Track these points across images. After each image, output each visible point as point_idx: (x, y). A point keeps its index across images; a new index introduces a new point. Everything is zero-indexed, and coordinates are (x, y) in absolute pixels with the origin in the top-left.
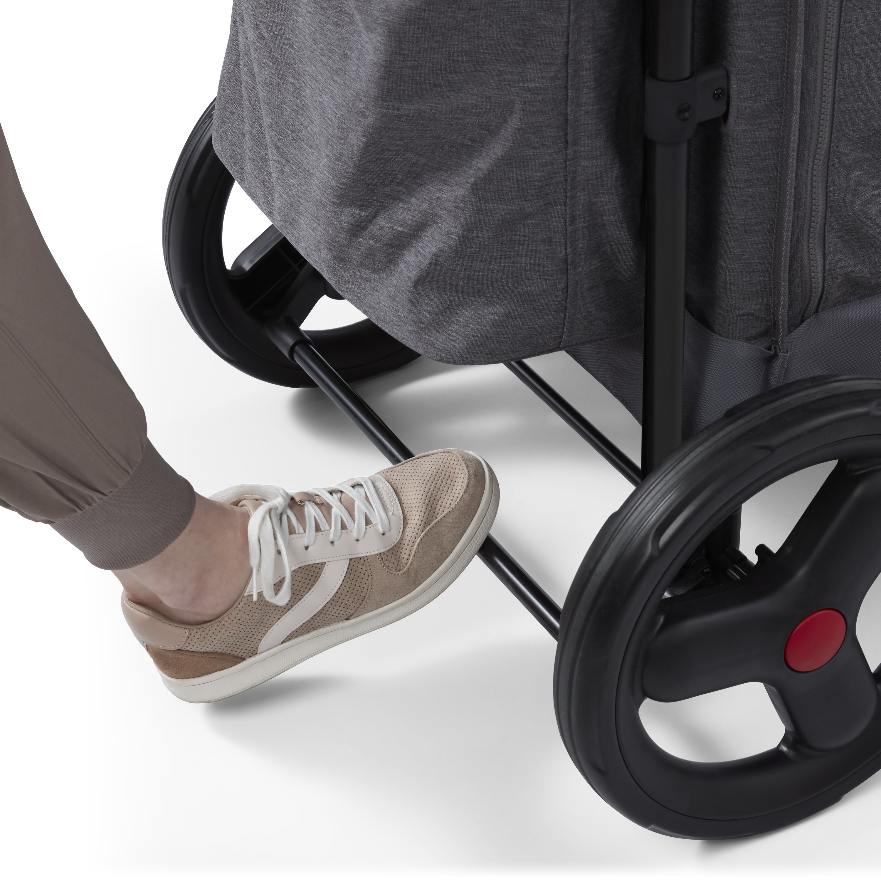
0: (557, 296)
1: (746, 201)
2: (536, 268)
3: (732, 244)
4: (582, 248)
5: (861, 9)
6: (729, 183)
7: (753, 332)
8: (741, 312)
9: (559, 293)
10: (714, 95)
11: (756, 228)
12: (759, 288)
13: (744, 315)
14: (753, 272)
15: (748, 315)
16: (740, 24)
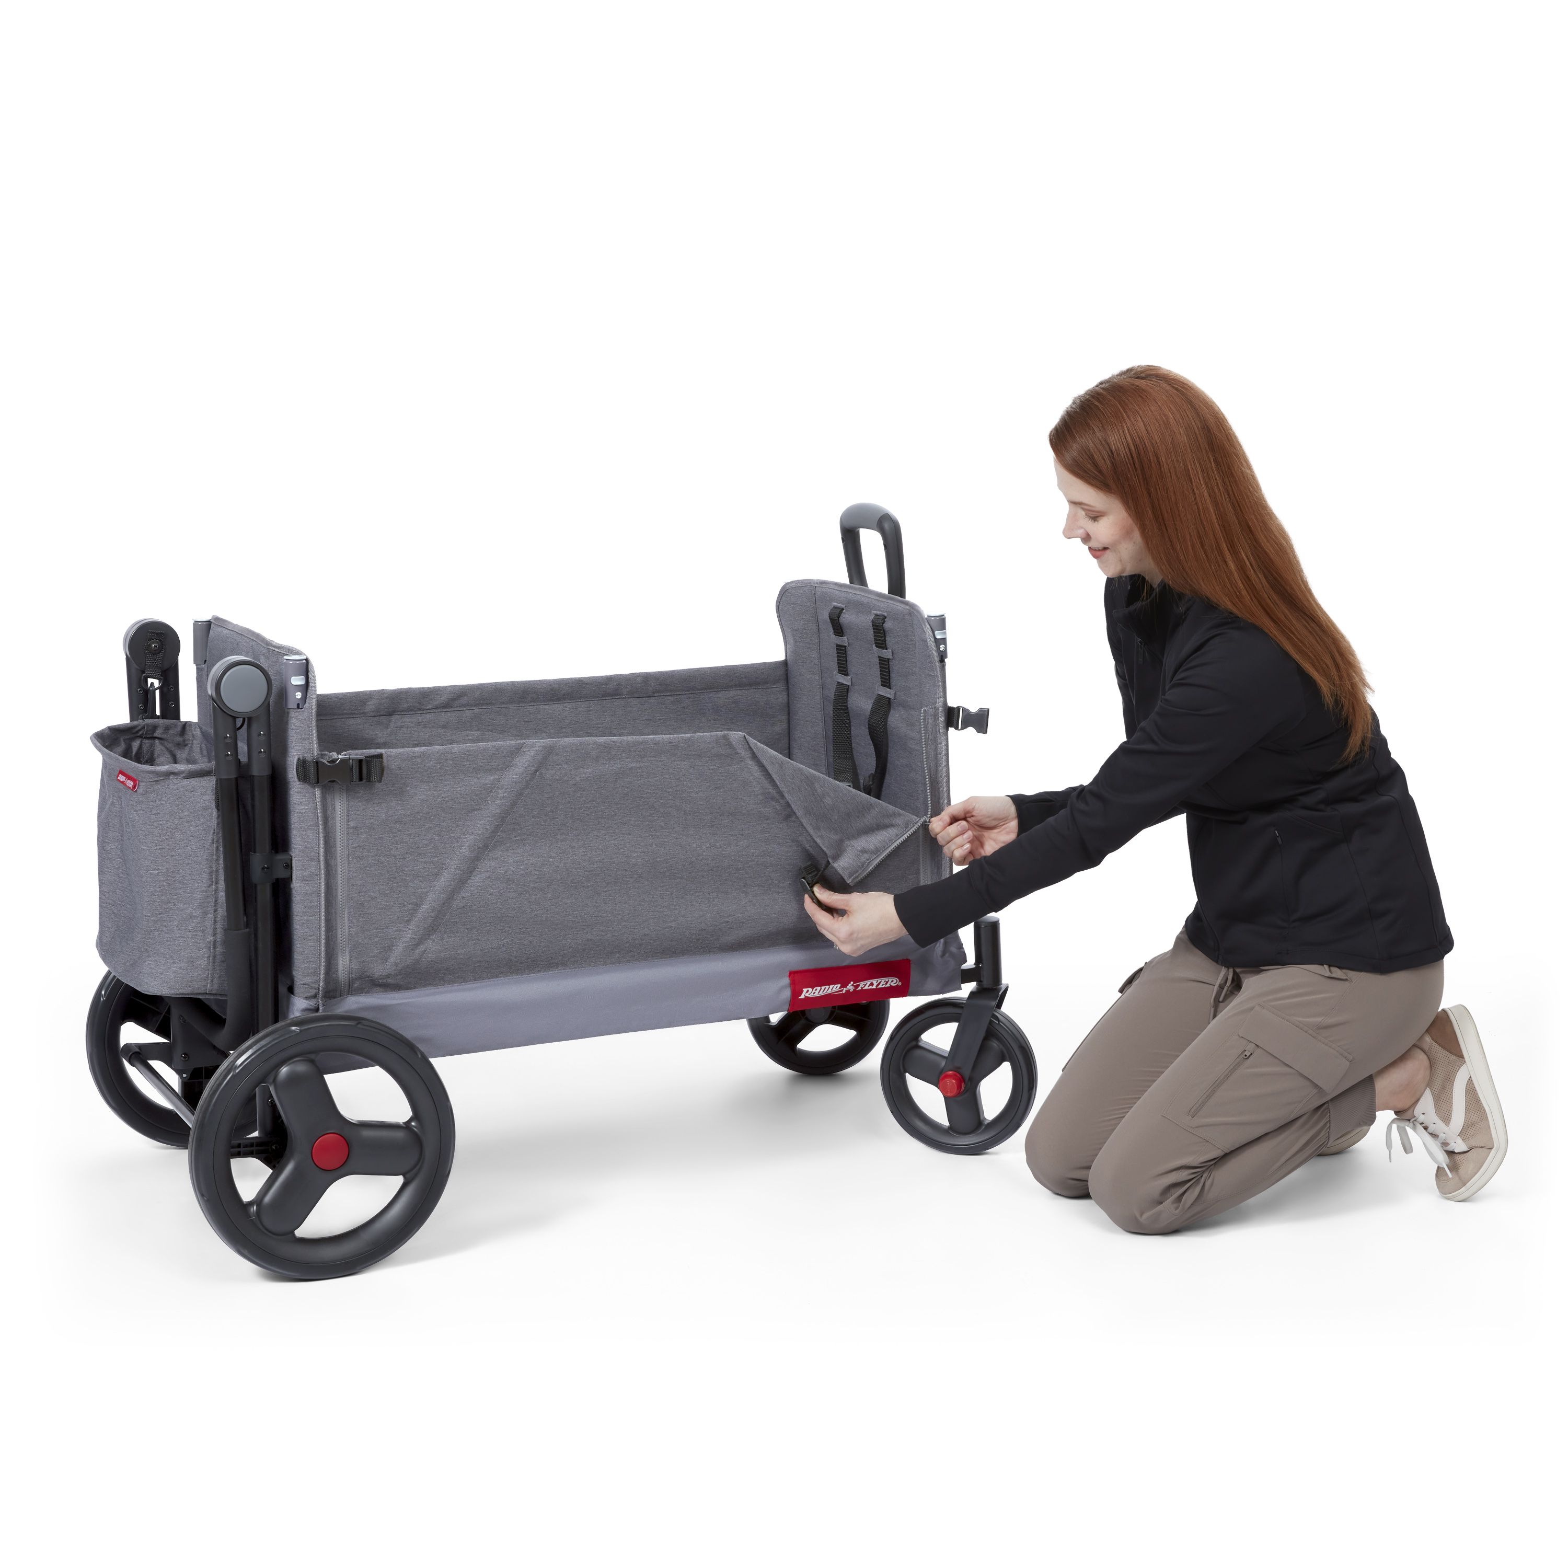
0: (204, 961)
1: (303, 923)
2: (195, 944)
3: (298, 945)
4: (219, 938)
5: (358, 834)
6: (295, 914)
7: (308, 994)
8: (302, 983)
9: (205, 959)
10: (284, 866)
11: (310, 938)
12: (312, 970)
13: (303, 984)
14: (310, 961)
15: (305, 984)
16: (295, 832)
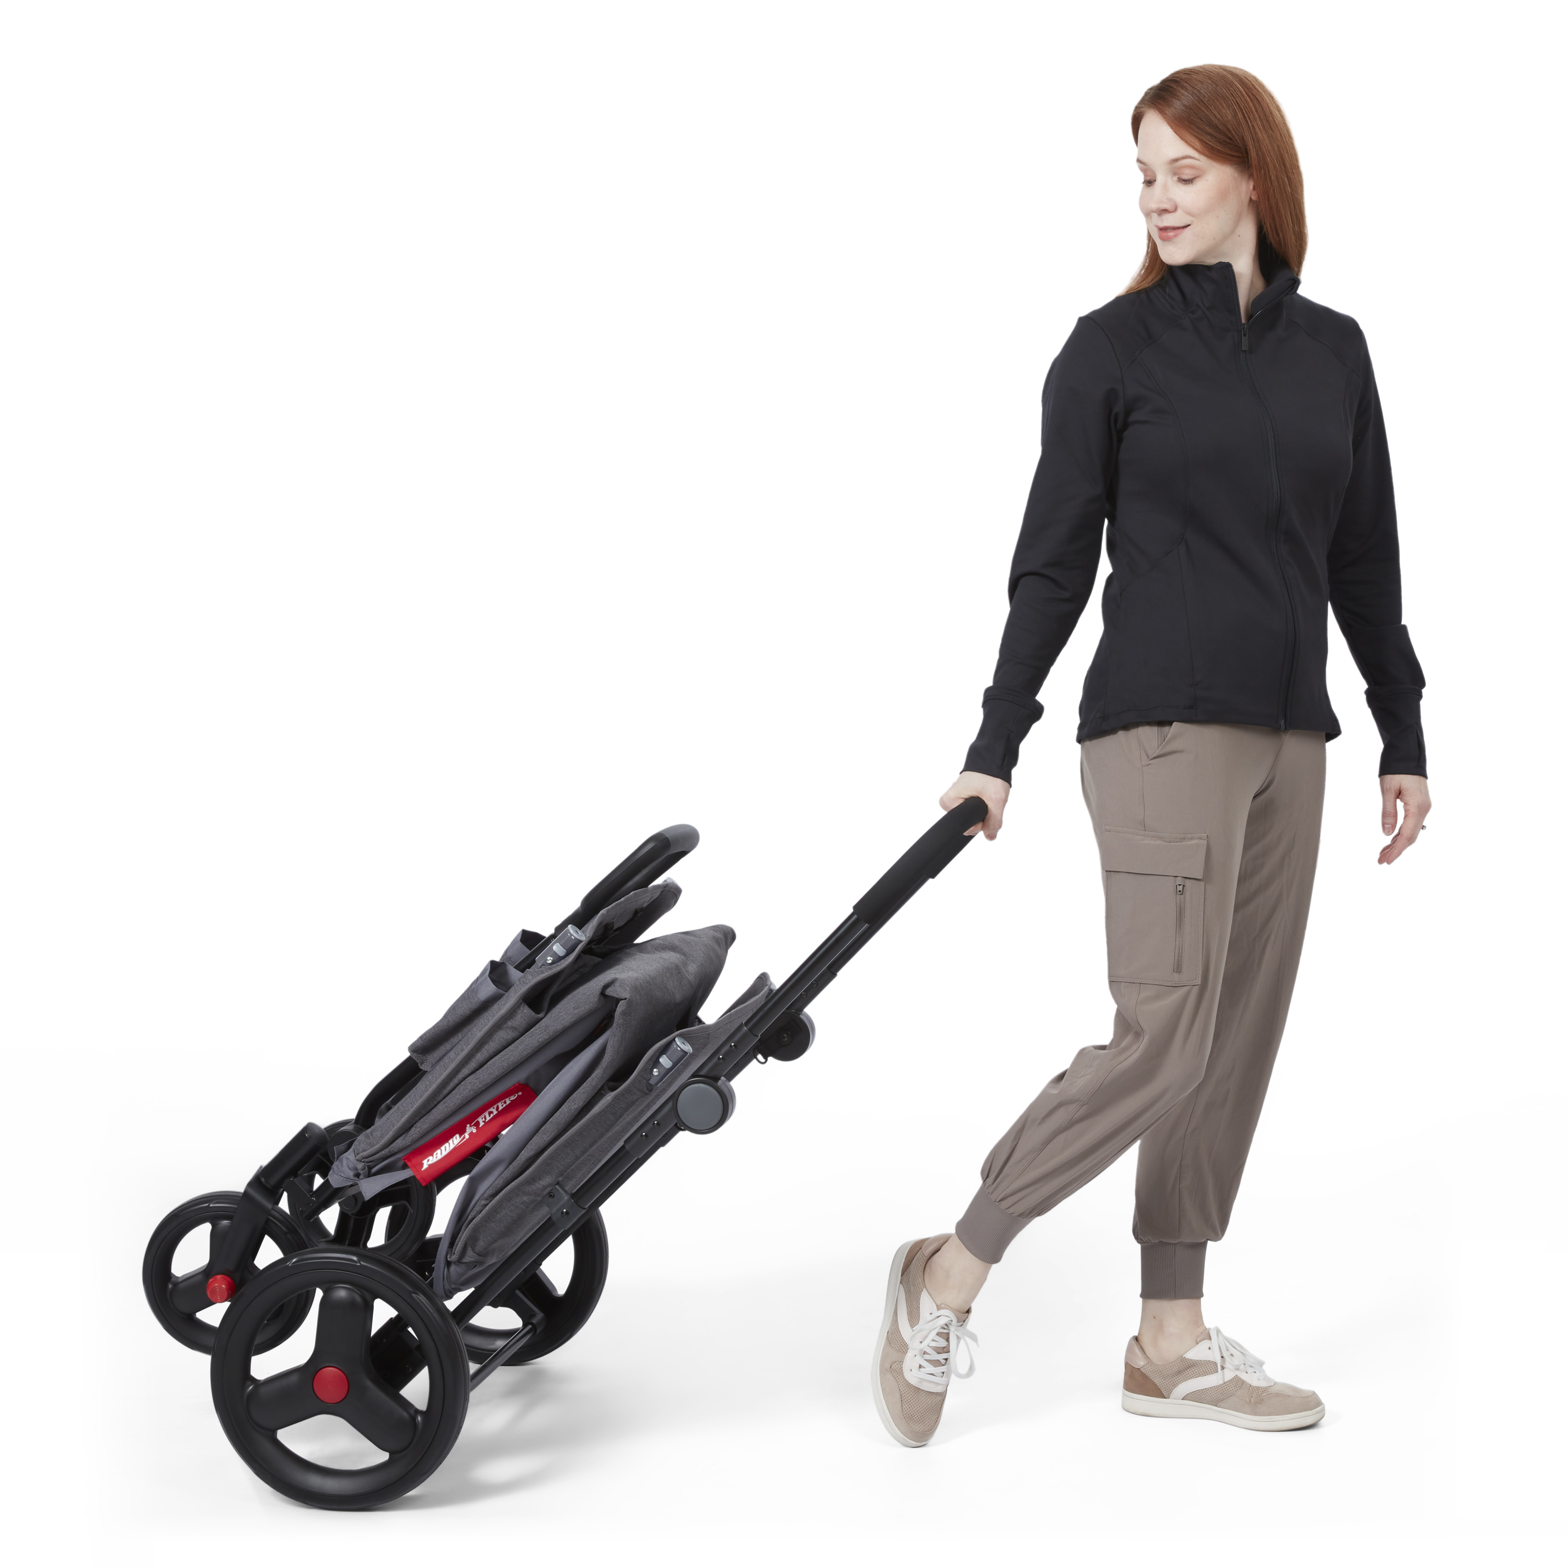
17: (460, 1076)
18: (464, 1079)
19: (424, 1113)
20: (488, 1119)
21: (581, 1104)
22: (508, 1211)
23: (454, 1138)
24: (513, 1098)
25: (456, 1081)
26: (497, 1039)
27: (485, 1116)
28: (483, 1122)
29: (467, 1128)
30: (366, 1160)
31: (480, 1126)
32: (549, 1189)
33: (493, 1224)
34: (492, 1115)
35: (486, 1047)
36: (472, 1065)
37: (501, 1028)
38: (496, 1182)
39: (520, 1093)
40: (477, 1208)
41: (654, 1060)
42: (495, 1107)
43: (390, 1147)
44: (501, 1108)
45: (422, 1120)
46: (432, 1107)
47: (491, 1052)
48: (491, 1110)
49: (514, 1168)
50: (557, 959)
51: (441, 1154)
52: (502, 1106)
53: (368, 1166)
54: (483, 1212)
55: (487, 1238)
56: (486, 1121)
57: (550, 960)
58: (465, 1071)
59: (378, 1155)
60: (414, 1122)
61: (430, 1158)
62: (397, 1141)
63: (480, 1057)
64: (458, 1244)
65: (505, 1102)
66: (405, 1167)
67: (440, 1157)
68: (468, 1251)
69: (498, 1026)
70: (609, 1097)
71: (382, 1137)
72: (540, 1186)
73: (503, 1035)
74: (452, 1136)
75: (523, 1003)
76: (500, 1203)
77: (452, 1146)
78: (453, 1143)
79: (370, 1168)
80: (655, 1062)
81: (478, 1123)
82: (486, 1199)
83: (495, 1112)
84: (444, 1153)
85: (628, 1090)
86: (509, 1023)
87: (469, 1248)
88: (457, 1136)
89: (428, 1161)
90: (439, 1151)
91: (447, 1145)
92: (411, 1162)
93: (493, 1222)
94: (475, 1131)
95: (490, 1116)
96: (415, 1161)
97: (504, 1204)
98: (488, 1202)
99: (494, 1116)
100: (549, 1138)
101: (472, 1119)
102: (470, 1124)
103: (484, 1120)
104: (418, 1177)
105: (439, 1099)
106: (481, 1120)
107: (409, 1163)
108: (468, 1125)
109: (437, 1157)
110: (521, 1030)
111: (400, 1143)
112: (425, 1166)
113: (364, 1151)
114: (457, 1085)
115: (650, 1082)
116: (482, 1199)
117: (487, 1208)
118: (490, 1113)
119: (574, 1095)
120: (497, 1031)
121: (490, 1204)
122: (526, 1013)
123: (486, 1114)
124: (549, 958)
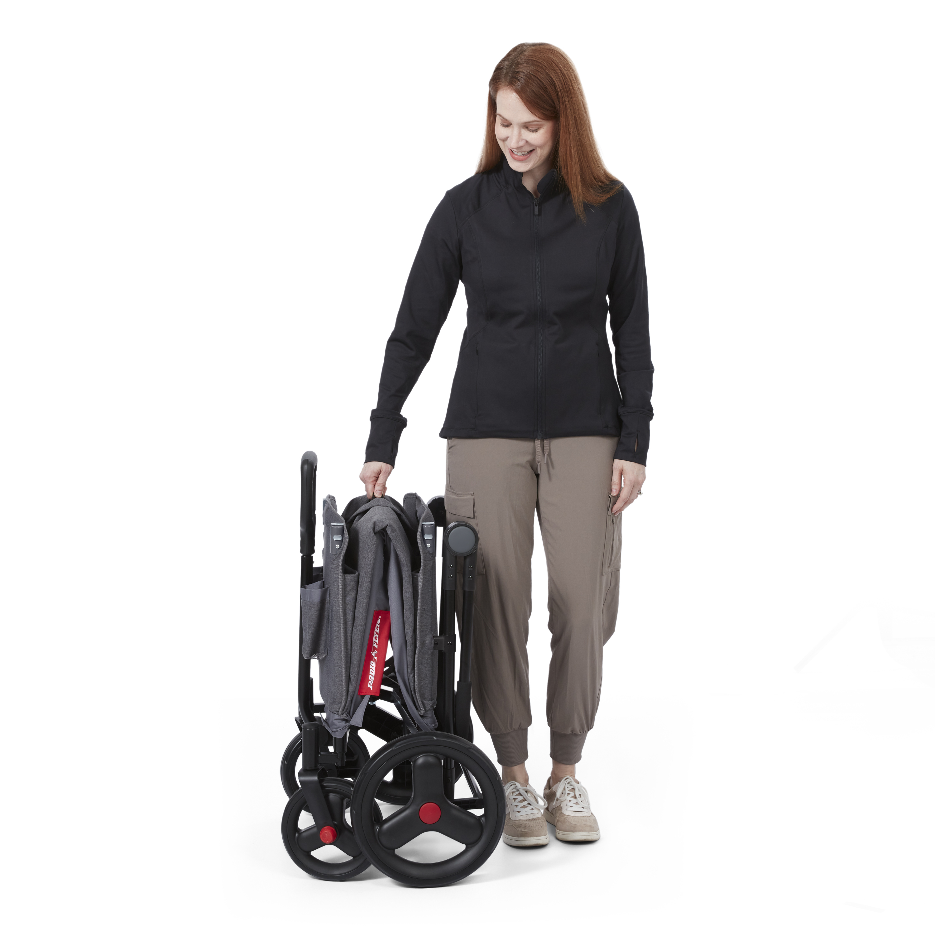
17: (349, 633)
18: (352, 633)
19: (349, 665)
20: (377, 641)
21: (411, 590)
22: (425, 669)
23: (371, 664)
24: (379, 622)
25: (349, 637)
26: (349, 601)
27: (375, 641)
28: (376, 645)
29: (372, 654)
30: (344, 711)
31: (377, 648)
32: (433, 641)
33: (424, 681)
34: (377, 639)
35: (347, 610)
36: (350, 623)
37: (346, 595)
38: (408, 661)
39: (380, 617)
40: (412, 681)
41: (423, 541)
42: (375, 633)
43: (349, 694)
44: (378, 632)
45: (351, 669)
46: (350, 659)
47: (351, 610)
48: (375, 636)
49: (410, 647)
50: (341, 542)
51: (372, 676)
52: (378, 630)
53: (347, 713)
54: (416, 679)
55: (427, 690)
56: (377, 643)
57: (338, 546)
58: (349, 629)
59: (347, 703)
60: (348, 673)
61: (370, 682)
62: (350, 689)
63: (349, 617)
64: (419, 705)
65: (377, 627)
66: (363, 697)
67: (373, 678)
68: (425, 703)
69: (344, 596)
70: (420, 576)
71: (341, 695)
72: (428, 644)
73: (350, 597)
74: (369, 664)
75: (345, 575)
76: (419, 669)
77: (374, 668)
78: (373, 667)
79: (349, 713)
80: (424, 541)
81: (375, 648)
82: (411, 673)
83: (377, 636)
84: (373, 674)
85: (425, 565)
86: (348, 590)
87: (425, 701)
88: (371, 662)
89: (370, 684)
90: (370, 676)
91: (371, 670)
92: (363, 692)
93: (424, 680)
94: (376, 652)
95: (377, 640)
96: (364, 690)
97: (421, 667)
98: (413, 674)
99: (378, 638)
100: (412, 619)
101: (370, 648)
102: (372, 651)
103: (376, 644)
104: (373, 694)
105: (349, 653)
106: (374, 645)
107: (363, 694)
108: (372, 652)
109: (372, 679)
110: (355, 587)
111: (351, 688)
112: (371, 687)
113: (339, 708)
114: (351, 639)
115: (430, 552)
116: (410, 675)
117: (416, 676)
118: (376, 638)
119: (404, 590)
120: (346, 598)
121: (415, 673)
122: (350, 577)
123: (374, 640)
124: (337, 546)
